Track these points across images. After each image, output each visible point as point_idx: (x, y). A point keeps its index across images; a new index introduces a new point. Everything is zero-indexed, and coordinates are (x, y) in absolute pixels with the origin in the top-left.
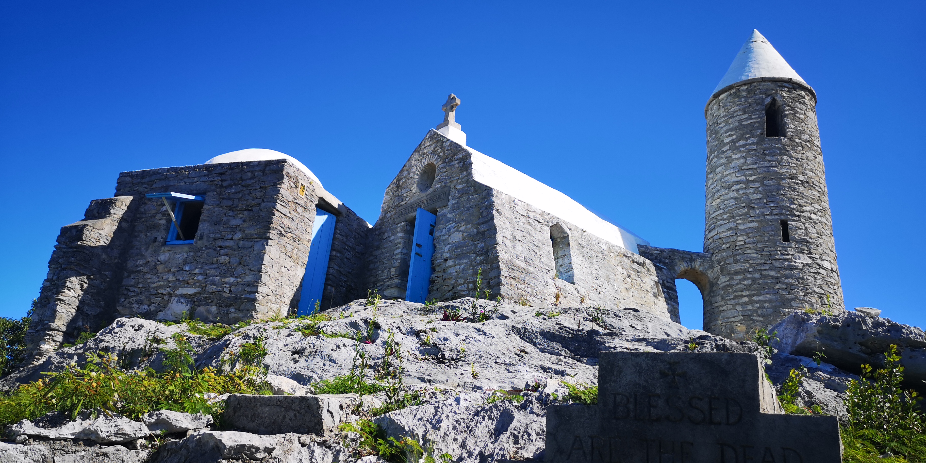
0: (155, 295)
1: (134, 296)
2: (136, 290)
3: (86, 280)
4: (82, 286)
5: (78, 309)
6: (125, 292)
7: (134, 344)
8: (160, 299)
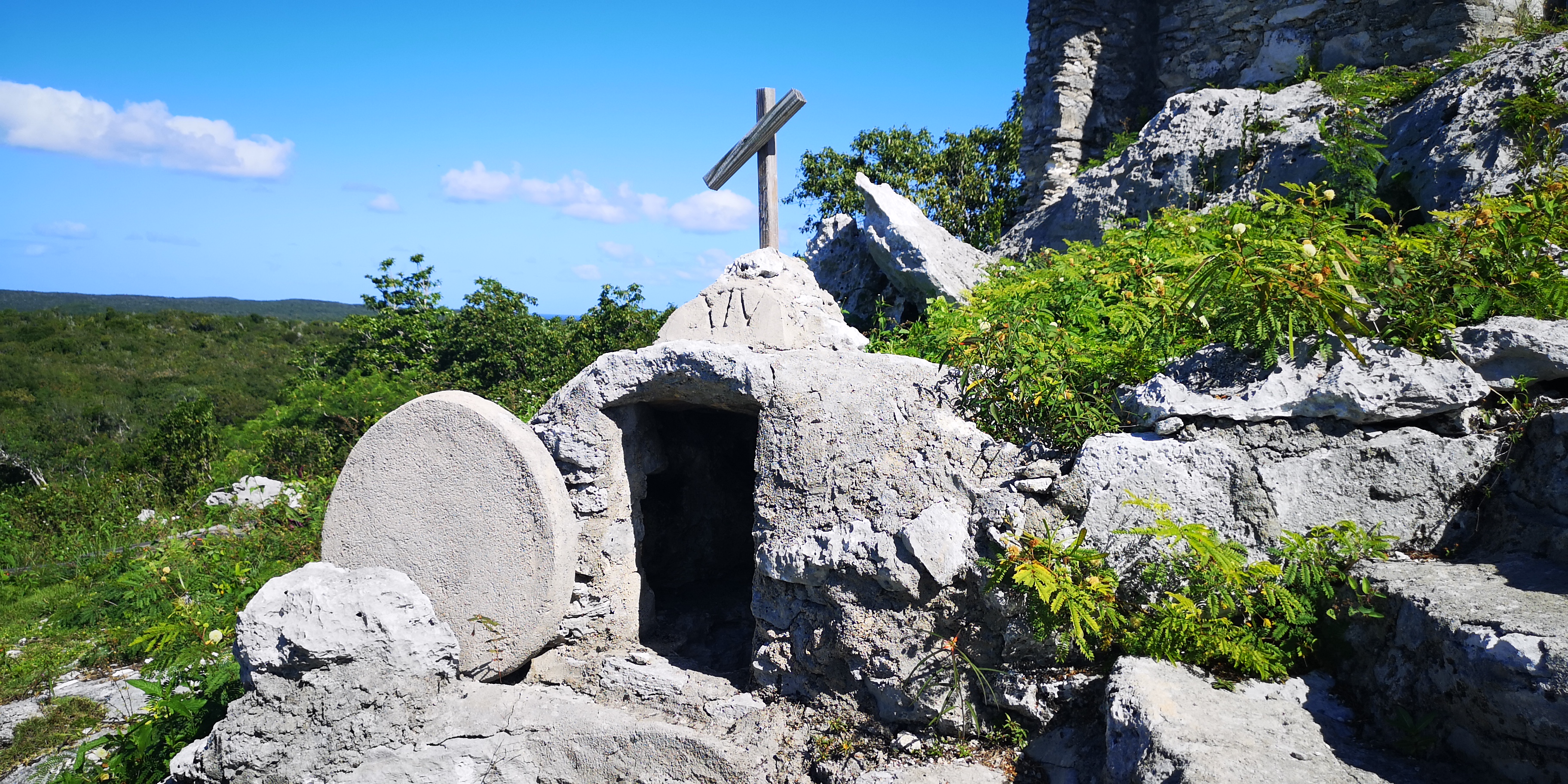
0: (1229, 35)
1: (1188, 48)
2: (1188, 34)
3: (1095, 38)
4: (1091, 50)
5: (1095, 93)
6: (1169, 44)
7: (1217, 140)
8: (1239, 42)
